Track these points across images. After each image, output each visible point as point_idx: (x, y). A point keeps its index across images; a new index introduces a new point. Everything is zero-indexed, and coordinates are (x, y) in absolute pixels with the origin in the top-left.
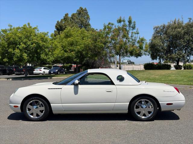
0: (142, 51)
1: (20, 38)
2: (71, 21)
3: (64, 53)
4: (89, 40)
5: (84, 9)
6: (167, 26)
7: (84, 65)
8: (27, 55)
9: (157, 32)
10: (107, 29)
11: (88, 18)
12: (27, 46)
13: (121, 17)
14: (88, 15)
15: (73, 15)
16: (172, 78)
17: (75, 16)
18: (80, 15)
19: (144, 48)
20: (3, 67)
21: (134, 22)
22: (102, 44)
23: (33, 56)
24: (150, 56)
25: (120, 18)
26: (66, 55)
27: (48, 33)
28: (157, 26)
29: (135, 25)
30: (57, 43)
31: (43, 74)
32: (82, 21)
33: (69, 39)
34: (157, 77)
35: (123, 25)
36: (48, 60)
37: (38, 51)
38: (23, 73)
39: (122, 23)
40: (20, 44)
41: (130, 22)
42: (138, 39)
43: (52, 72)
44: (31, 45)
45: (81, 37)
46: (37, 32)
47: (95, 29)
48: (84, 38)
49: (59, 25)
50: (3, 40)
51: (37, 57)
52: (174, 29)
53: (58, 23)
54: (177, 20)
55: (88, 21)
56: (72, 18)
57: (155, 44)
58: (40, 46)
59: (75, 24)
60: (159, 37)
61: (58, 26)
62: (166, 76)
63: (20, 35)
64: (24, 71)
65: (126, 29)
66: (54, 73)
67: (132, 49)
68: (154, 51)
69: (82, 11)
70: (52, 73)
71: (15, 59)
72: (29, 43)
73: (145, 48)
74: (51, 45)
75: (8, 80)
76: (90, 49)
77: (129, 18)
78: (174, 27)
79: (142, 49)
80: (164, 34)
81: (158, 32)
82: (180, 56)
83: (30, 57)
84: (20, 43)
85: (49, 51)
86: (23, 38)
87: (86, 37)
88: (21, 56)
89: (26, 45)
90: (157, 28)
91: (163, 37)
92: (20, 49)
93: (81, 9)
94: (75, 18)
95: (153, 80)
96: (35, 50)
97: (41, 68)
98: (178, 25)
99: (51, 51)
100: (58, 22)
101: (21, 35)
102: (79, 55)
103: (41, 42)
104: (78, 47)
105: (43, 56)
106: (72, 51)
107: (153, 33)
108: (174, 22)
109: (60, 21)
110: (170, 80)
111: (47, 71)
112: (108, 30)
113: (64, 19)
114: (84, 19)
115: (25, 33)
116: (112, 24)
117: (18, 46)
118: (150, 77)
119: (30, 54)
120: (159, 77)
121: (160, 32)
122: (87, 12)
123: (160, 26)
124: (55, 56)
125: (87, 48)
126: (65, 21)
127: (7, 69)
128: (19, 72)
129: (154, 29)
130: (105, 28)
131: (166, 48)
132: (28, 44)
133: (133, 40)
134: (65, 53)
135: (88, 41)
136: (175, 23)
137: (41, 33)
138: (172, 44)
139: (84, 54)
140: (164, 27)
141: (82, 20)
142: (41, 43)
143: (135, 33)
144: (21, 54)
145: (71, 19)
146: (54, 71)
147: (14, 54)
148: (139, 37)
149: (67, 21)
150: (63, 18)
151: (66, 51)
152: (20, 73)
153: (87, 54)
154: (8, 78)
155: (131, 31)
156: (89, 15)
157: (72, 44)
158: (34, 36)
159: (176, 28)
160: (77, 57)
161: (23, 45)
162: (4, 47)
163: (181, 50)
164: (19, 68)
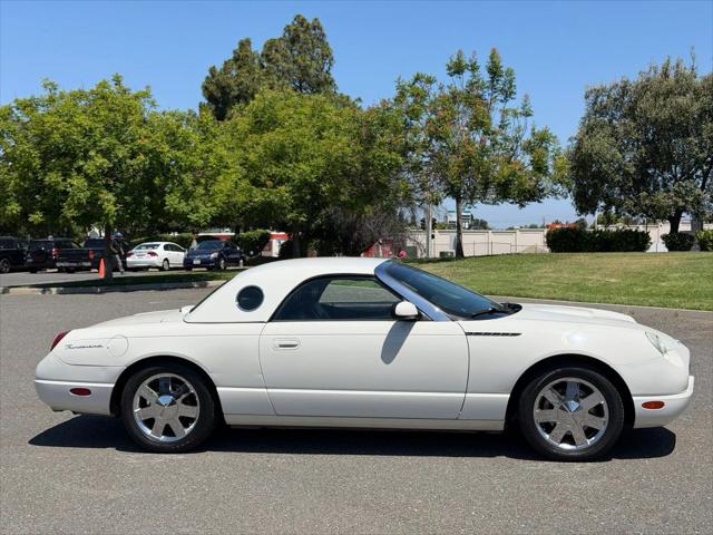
0: (545, 183)
1: (88, 133)
2: (263, 67)
3: (250, 191)
4: (345, 139)
5: (310, 21)
6: (637, 87)
7: (318, 233)
8: (114, 199)
9: (598, 110)
10: (411, 100)
11: (327, 56)
12: (114, 164)
13: (460, 52)
14: (325, 46)
15: (271, 45)
16: (674, 283)
17: (276, 51)
18: (297, 46)
19: (551, 170)
20: (10, 243)
21: (510, 73)
22: (394, 156)
23: (138, 202)
24: (570, 200)
25: (460, 54)
26: (259, 196)
28: (598, 87)
29: (511, 82)
30: (225, 152)
31: (161, 269)
32: (304, 70)
33: (267, 137)
34: (613, 280)
35: (472, 84)
36: (193, 217)
37: (157, 181)
38: (89, 264)
39: (467, 75)
40: (86, 157)
41: (494, 71)
42: (527, 137)
43: (197, 262)
44: (128, 161)
45: (313, 126)
46: (148, 111)
47: (353, 99)
48: (324, 134)
49: (218, 85)
50: (25, 142)
51: (150, 206)
52: (662, 98)
53: (213, 76)
54: (673, 64)
55: (326, 68)
56: (266, 56)
57: (590, 155)
58: (162, 164)
59: (279, 78)
60: (608, 130)
61: (212, 88)
62: (648, 279)
63: (86, 122)
64: (92, 256)
65: (480, 97)
66: (204, 263)
67: (506, 172)
68: (588, 181)
69: (304, 32)
70: (197, 266)
71: (69, 212)
72: (121, 152)
73: (555, 167)
74: (202, 158)
75: (44, 292)
76: (346, 174)
77: (492, 58)
78: (663, 90)
79: (545, 174)
80: (624, 116)
81: (602, 111)
82: (686, 202)
83: (126, 205)
84: (87, 151)
85: (197, 183)
86: (97, 133)
87: (331, 128)
88: (94, 201)
89: (110, 161)
90: (598, 93)
91: (621, 130)
92: (86, 176)
93: (302, 22)
94: (278, 56)
95: (600, 291)
96: (142, 179)
97: (153, 247)
98: (677, 81)
99: (203, 181)
100: (212, 70)
101: (90, 123)
102: (308, 197)
103: (167, 148)
104: (302, 166)
105: (173, 201)
106: (281, 182)
107: (583, 113)
108: (660, 71)
109: (219, 67)
110: (669, 294)
111: (178, 258)
112: (415, 102)
113: (236, 59)
114: (312, 59)
115: (107, 112)
116: (430, 81)
117: (81, 163)
118: (585, 279)
119: (125, 192)
120: (620, 280)
121: (608, 108)
122: (323, 35)
123: (608, 87)
124: (217, 201)
125: (336, 170)
126: (240, 67)
127: (26, 248)
128: (75, 259)
129: (587, 97)
130: (402, 94)
131: (634, 169)
132: (117, 157)
133: (506, 139)
134: (255, 190)
135: (340, 145)
136: (665, 75)
137: (163, 113)
138: (652, 156)
139: (323, 192)
140: (624, 90)
141: (303, 64)
142: (168, 154)
143: (516, 114)
144: (93, 195)
145: (264, 59)
146: (206, 256)
147: (65, 193)
148: (533, 129)
149: (247, 68)
150: (231, 56)
151: (256, 183)
152: (75, 265)
153: (336, 192)
155: (499, 106)
156: (331, 46)
157: (279, 156)
158: (141, 126)
159: (669, 93)
160: (299, 203)
161: (100, 160)
162: (28, 166)
163: (687, 175)
164: (72, 247)
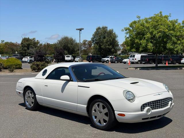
1: (148, 28)
8: (152, 45)
23: (160, 46)
27: (177, 20)
36: (176, 49)
37: (165, 40)
38: (170, 62)
44: (156, 35)
58: (166, 35)
63: (148, 25)
64: (171, 60)
71: (141, 49)
72: (155, 32)
75: (136, 69)
86: (150, 28)
103: (167, 30)
105: (169, 45)
117: (145, 36)
144: (146, 44)
154: (136, 68)
